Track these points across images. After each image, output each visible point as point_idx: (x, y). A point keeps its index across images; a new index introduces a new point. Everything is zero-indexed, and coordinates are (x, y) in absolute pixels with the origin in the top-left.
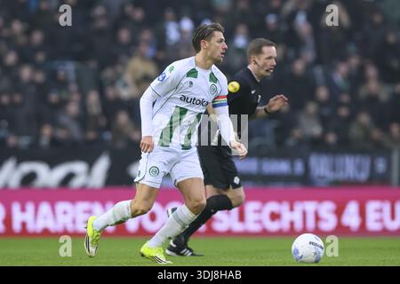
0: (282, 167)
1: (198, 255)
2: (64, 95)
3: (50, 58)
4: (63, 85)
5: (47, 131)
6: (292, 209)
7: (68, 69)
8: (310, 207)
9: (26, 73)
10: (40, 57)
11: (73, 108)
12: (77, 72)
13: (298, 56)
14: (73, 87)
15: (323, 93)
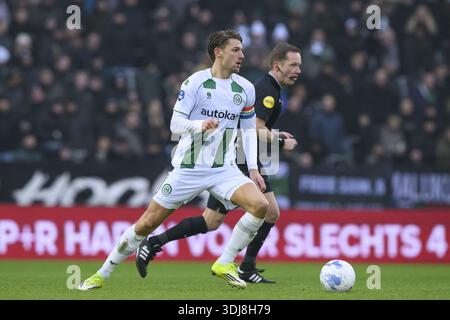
0: (362, 186)
1: (270, 282)
2: (123, 104)
3: (108, 64)
4: (122, 93)
5: (104, 144)
6: (372, 233)
7: (128, 76)
8: (392, 230)
9: (81, 79)
10: (98, 63)
11: (133, 119)
12: (137, 79)
13: (379, 65)
14: (133, 96)
15: (407, 106)
